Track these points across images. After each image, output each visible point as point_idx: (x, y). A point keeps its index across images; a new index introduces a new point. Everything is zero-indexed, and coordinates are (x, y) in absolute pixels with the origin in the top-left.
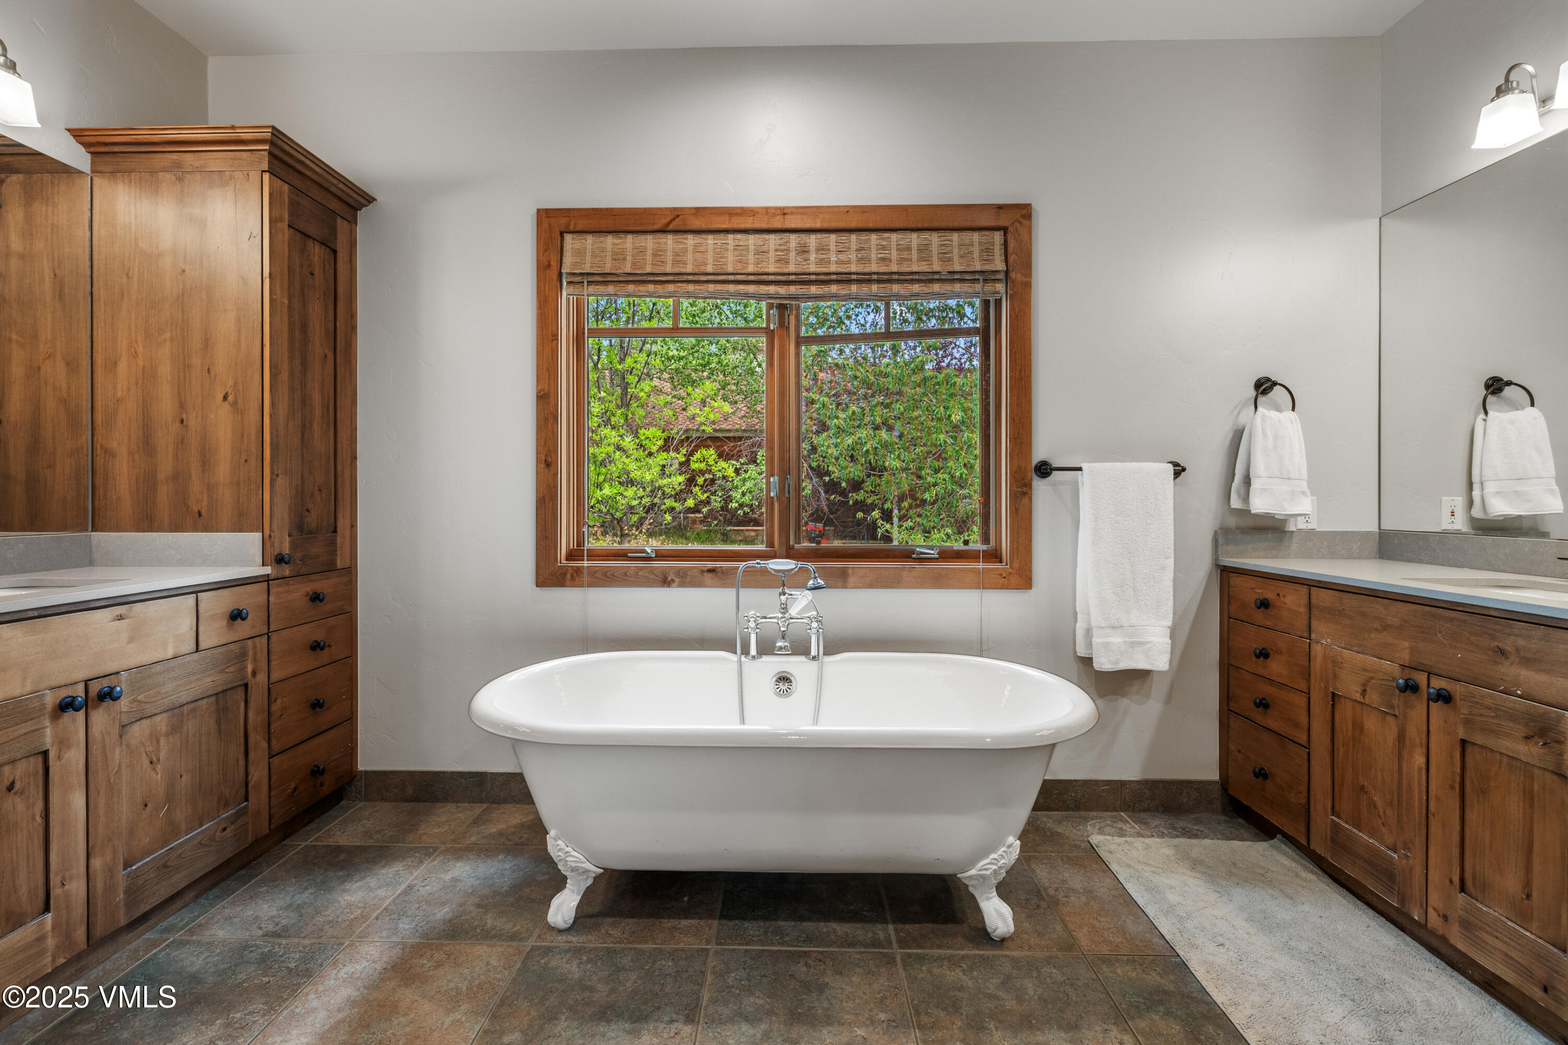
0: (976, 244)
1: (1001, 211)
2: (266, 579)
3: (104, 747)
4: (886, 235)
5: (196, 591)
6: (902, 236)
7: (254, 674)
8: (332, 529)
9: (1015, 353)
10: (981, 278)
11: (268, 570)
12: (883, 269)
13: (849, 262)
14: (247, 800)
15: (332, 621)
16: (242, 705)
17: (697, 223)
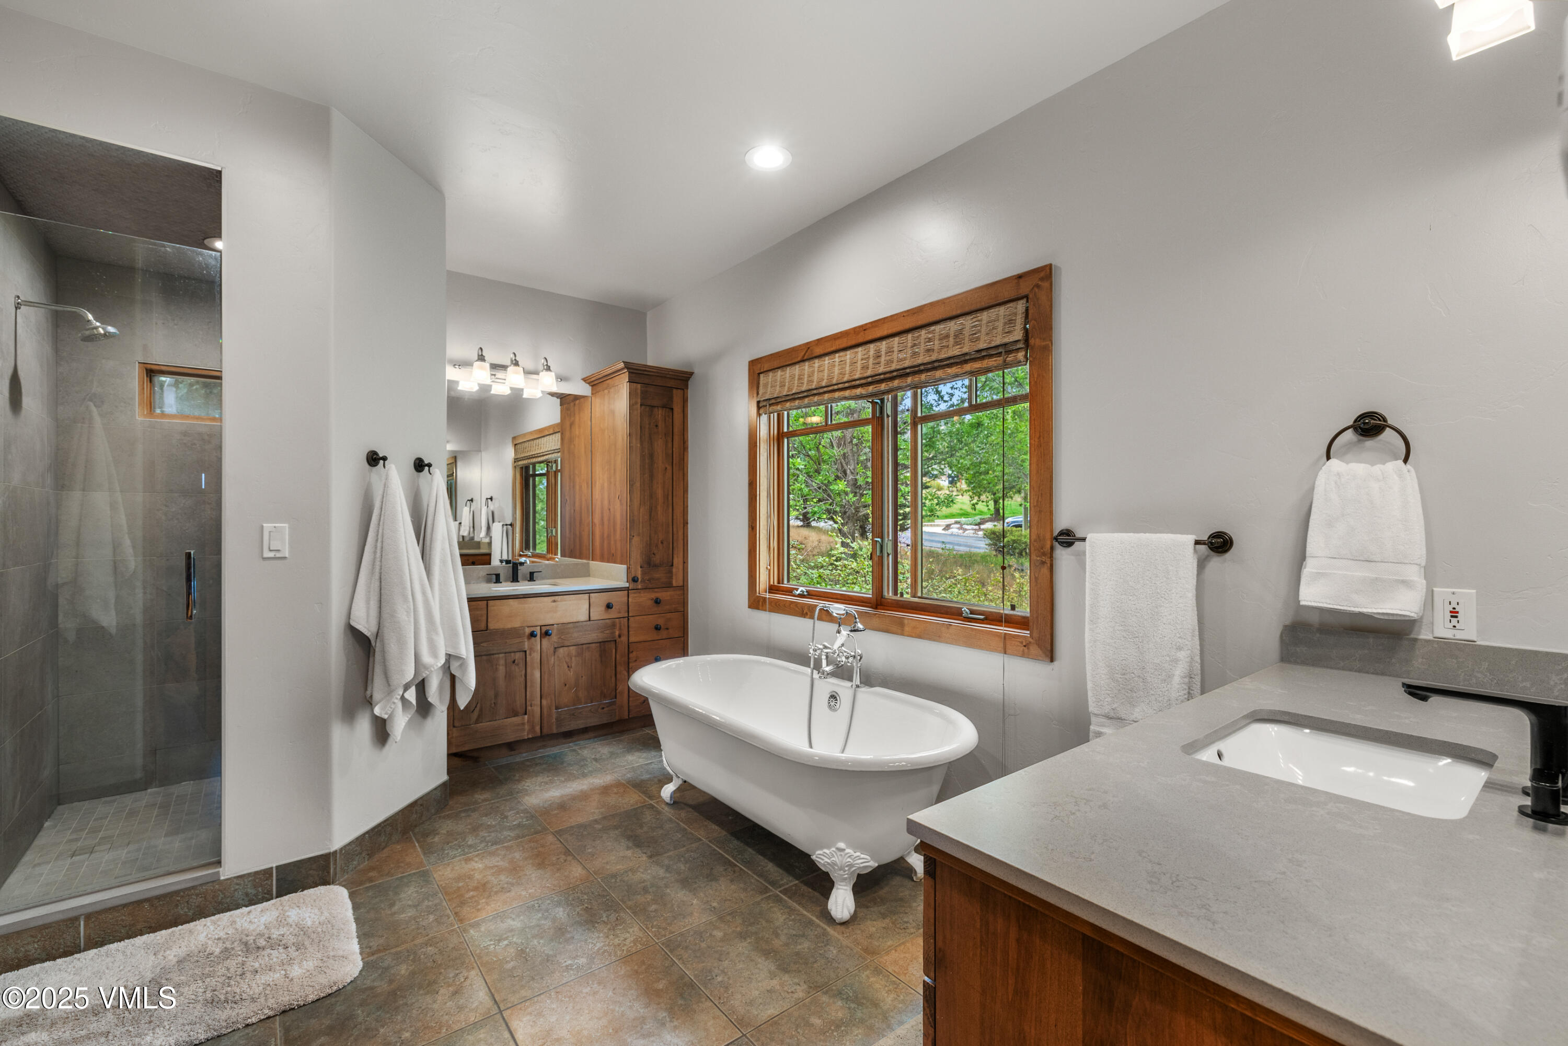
0: (1001, 318)
1: (1021, 280)
2: (627, 589)
3: (547, 655)
4: (932, 328)
5: (589, 592)
6: (944, 326)
7: (620, 636)
8: (670, 564)
9: (1034, 420)
10: (1003, 351)
11: (627, 585)
12: (927, 359)
13: (905, 359)
14: (616, 698)
15: (669, 615)
16: (614, 651)
17: (818, 351)
